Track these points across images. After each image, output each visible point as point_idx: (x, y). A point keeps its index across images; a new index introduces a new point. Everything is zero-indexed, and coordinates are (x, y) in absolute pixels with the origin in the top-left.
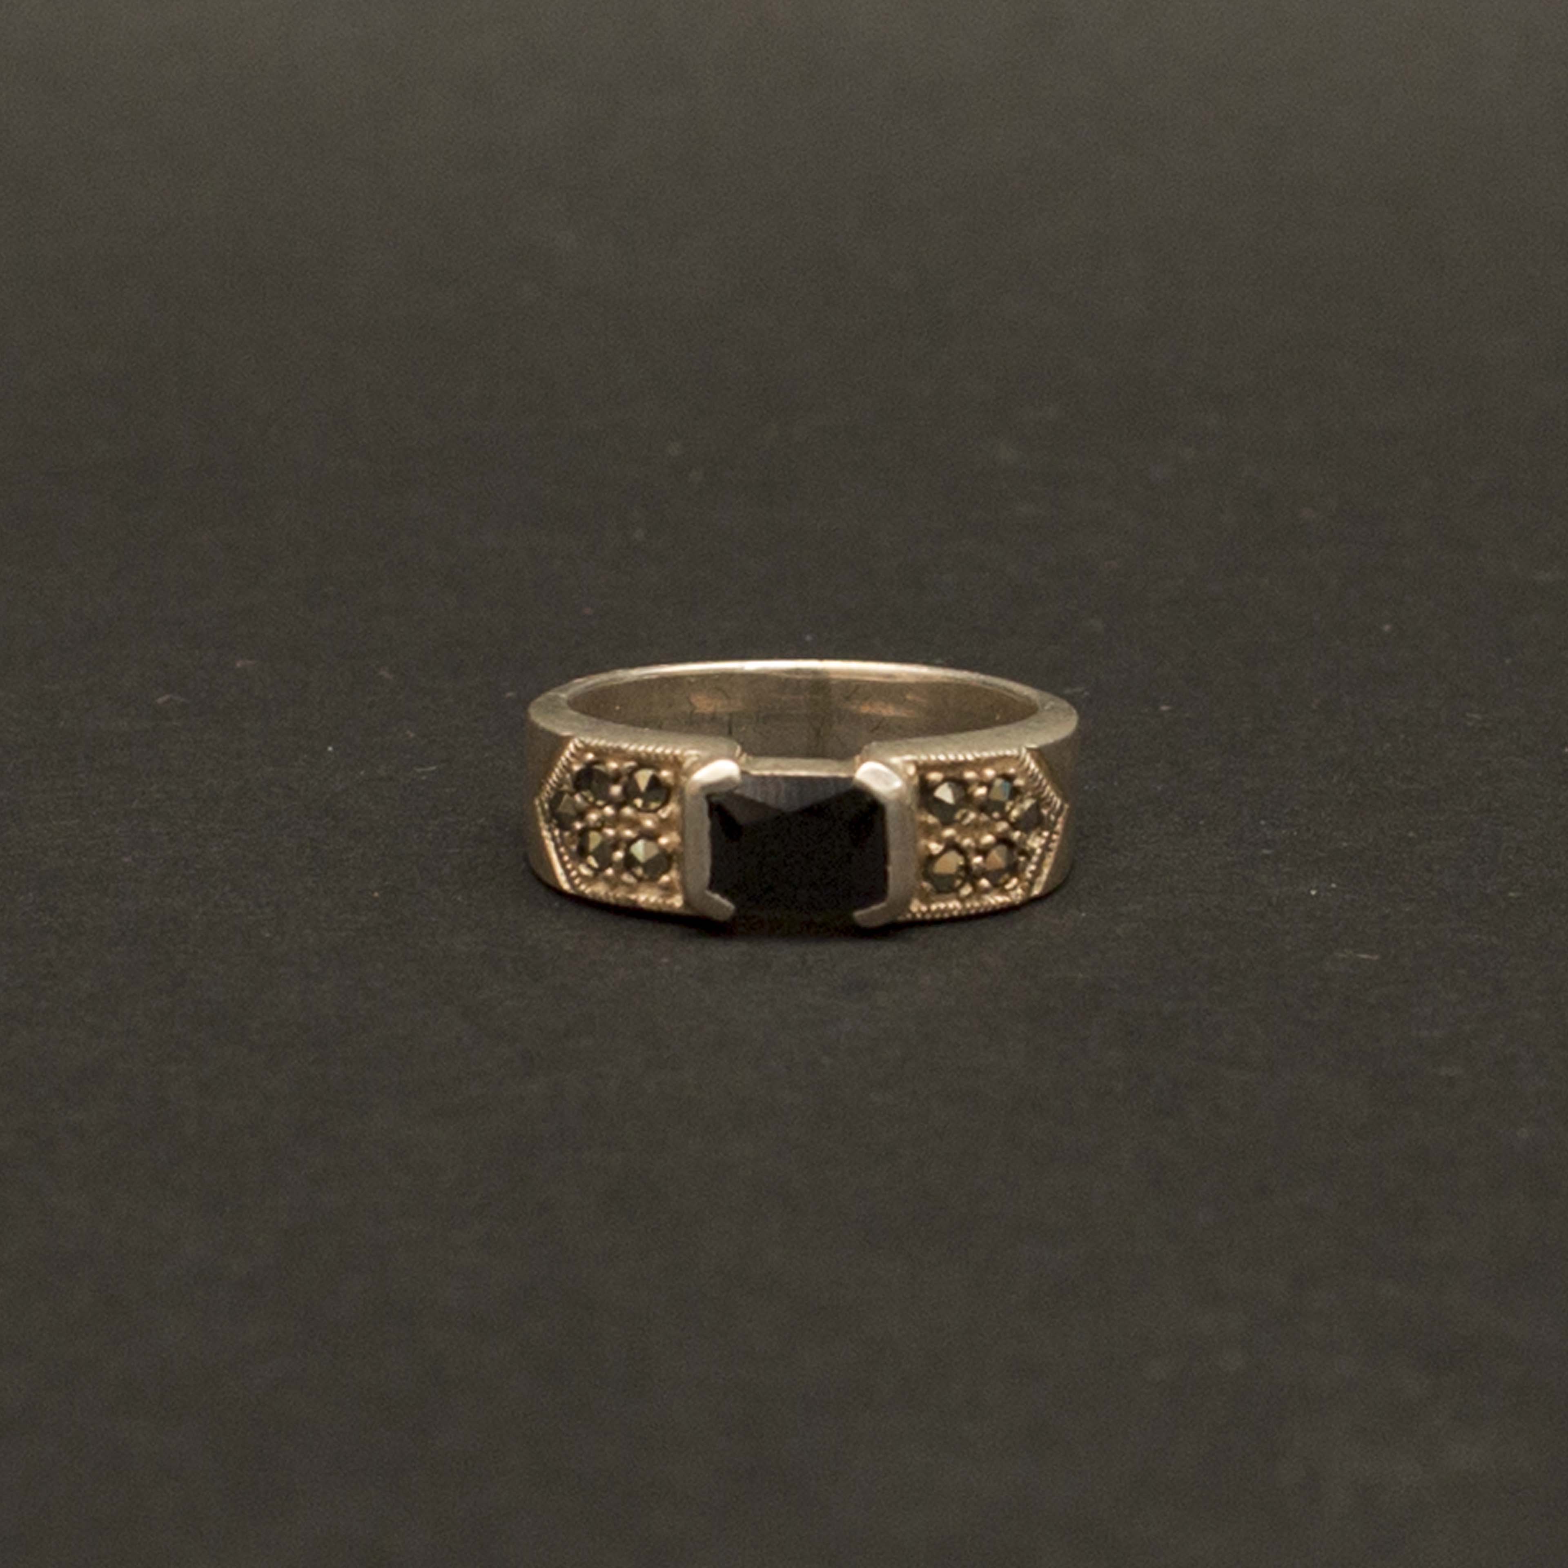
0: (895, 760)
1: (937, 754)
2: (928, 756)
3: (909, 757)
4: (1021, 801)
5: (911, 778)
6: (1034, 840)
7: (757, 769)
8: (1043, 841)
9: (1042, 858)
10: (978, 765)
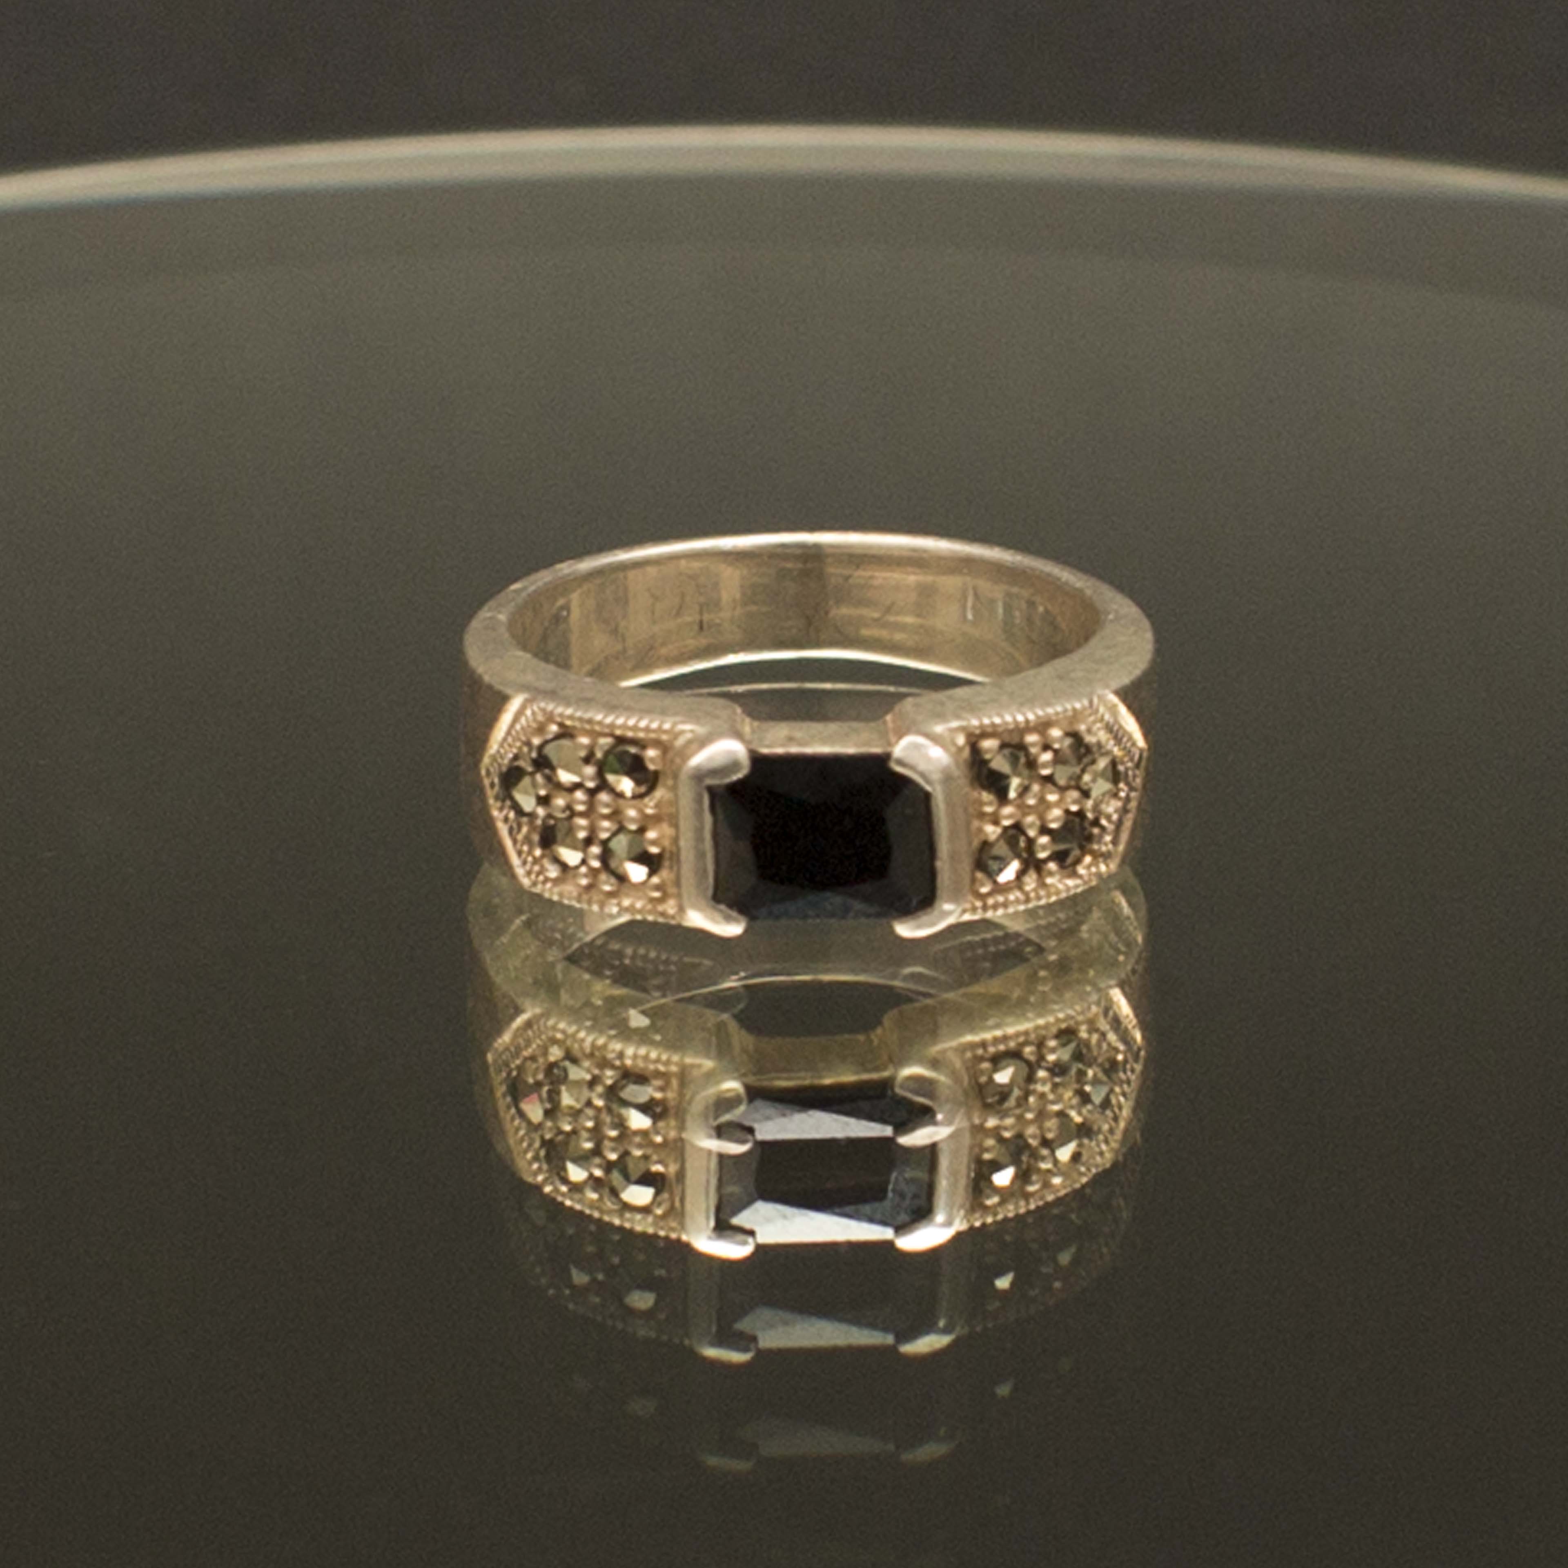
0: (939, 729)
1: (990, 717)
2: (980, 719)
3: (955, 724)
4: (1093, 762)
5: (960, 749)
6: (1108, 804)
7: (768, 746)
8: (1119, 804)
9: (1119, 824)
10: (1042, 727)
